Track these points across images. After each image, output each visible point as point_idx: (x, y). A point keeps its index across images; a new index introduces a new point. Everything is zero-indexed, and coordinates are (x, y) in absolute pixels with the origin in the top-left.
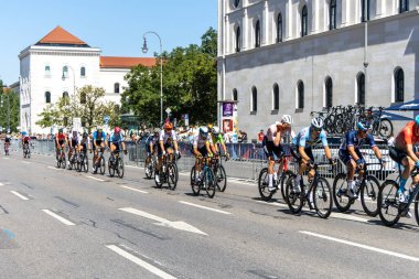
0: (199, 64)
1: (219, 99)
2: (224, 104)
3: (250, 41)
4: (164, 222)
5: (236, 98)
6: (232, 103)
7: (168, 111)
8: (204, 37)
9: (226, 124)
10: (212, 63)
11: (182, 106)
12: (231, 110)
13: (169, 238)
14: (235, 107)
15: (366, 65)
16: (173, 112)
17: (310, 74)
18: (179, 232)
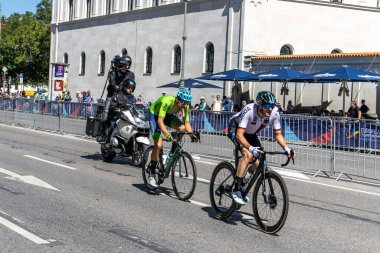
0: (33, 29)
1: (51, 61)
2: (57, 66)
3: (81, 11)
4: (14, 176)
5: (66, 61)
6: (64, 66)
7: (5, 69)
8: (39, 6)
9: (58, 84)
10: (46, 29)
11: (16, 65)
12: (63, 72)
13: (23, 194)
14: (66, 69)
15: (184, 39)
16: (9, 71)
17: (133, 44)
18: (31, 187)
